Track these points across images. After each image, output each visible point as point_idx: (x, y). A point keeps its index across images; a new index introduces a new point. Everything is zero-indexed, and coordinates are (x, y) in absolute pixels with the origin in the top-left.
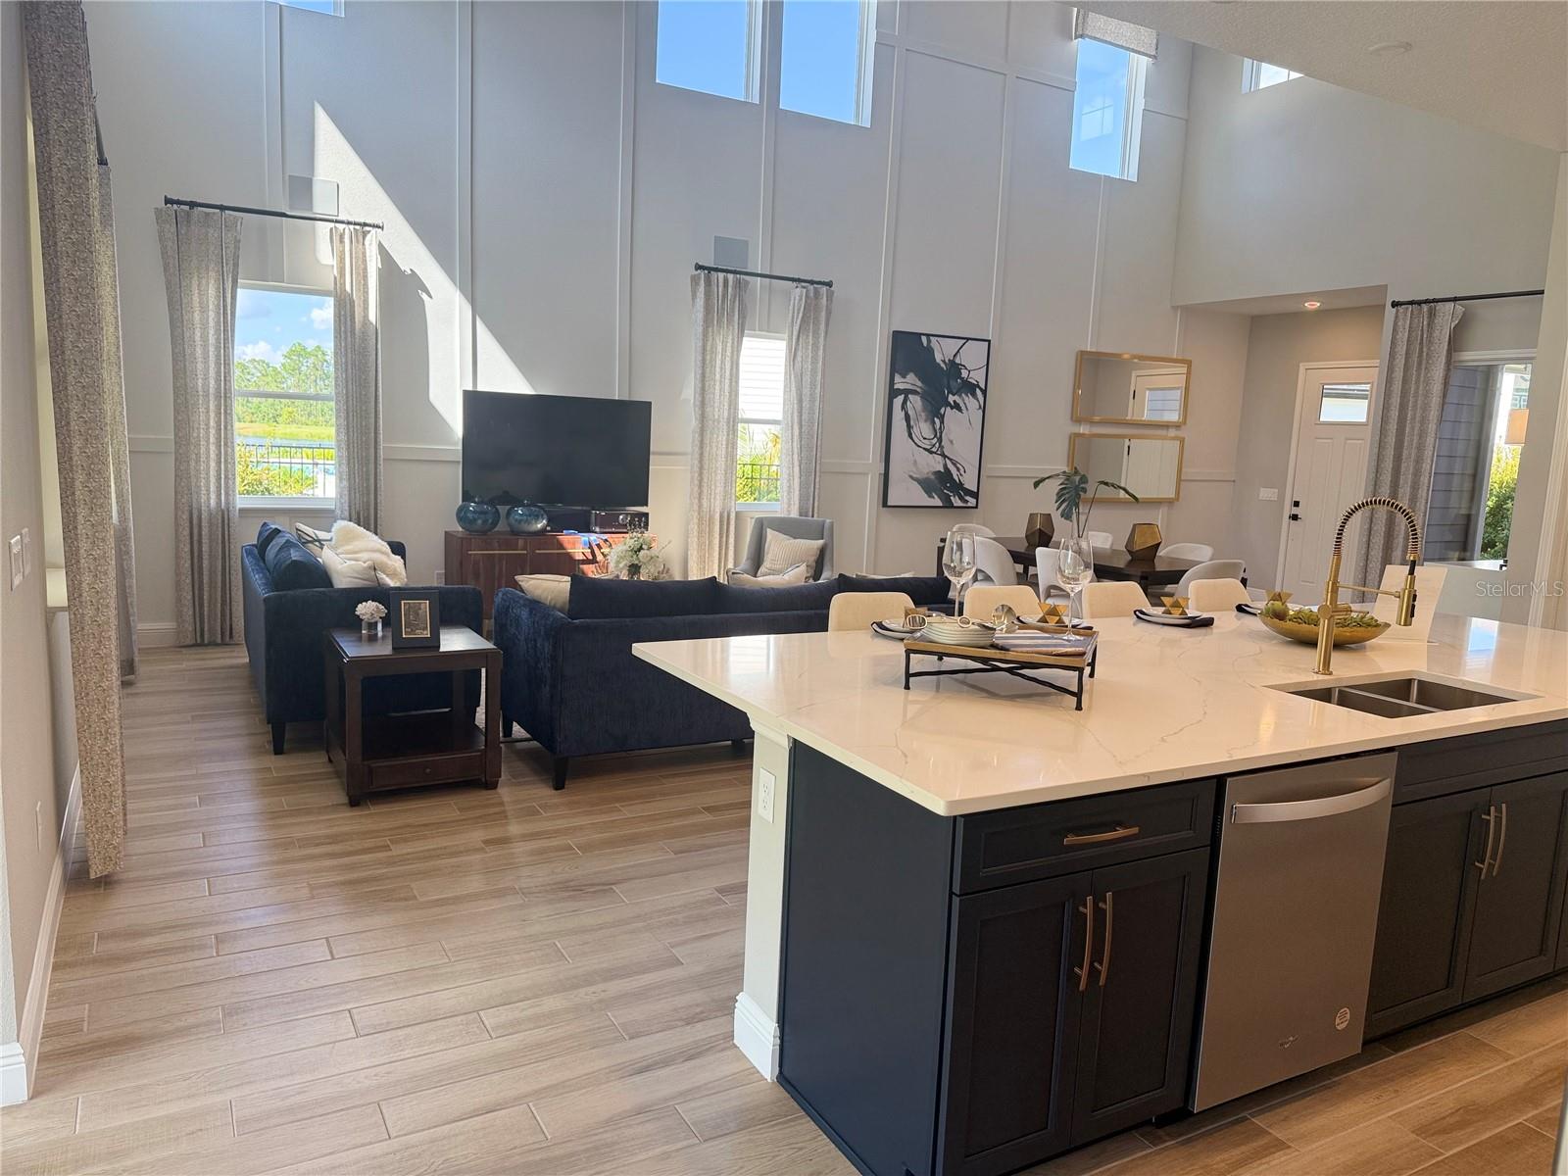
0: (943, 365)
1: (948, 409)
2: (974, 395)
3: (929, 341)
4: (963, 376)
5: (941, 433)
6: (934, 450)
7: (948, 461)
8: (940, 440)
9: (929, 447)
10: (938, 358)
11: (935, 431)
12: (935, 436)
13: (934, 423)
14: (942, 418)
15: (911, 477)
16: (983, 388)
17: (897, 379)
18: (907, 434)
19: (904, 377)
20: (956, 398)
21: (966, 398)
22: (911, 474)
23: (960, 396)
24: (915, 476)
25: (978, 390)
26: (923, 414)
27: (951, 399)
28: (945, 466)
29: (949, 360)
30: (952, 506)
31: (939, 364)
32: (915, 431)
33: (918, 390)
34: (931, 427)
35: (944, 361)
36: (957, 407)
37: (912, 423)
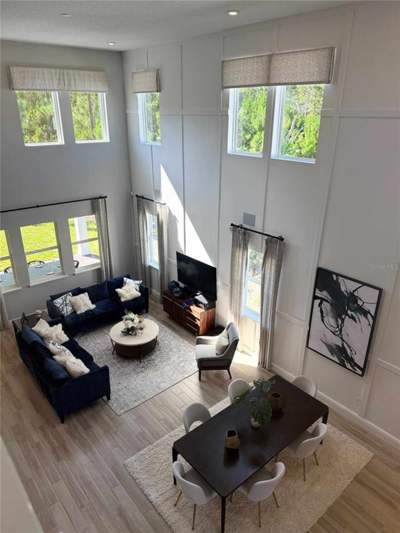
0: (345, 293)
1: (347, 317)
2: (366, 316)
3: (337, 279)
4: (359, 303)
5: (342, 327)
6: (336, 333)
7: (345, 343)
8: (341, 330)
9: (333, 331)
10: (343, 288)
11: (338, 325)
12: (338, 327)
13: (337, 321)
14: (343, 320)
15: (322, 340)
16: (373, 314)
17: (317, 291)
18: (320, 319)
19: (321, 291)
20: (353, 313)
21: (360, 317)
22: (322, 339)
23: (356, 313)
24: (323, 340)
25: (369, 315)
26: (331, 314)
27: (349, 312)
28: (343, 345)
29: (350, 292)
30: (346, 367)
31: (343, 292)
32: (325, 319)
33: (329, 301)
34: (336, 322)
35: (346, 292)
36: (352, 318)
37: (324, 315)
